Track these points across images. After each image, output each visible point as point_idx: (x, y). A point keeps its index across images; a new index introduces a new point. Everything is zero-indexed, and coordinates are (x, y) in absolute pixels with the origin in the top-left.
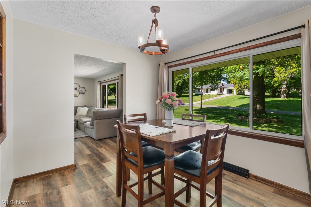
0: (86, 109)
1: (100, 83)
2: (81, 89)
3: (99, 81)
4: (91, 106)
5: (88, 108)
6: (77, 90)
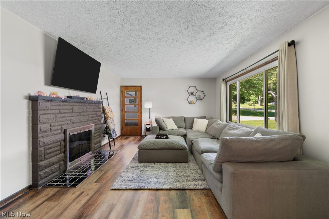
0: (205, 122)
1: (226, 81)
2: (198, 93)
3: (224, 78)
4: (212, 118)
5: (208, 121)
6: (193, 95)
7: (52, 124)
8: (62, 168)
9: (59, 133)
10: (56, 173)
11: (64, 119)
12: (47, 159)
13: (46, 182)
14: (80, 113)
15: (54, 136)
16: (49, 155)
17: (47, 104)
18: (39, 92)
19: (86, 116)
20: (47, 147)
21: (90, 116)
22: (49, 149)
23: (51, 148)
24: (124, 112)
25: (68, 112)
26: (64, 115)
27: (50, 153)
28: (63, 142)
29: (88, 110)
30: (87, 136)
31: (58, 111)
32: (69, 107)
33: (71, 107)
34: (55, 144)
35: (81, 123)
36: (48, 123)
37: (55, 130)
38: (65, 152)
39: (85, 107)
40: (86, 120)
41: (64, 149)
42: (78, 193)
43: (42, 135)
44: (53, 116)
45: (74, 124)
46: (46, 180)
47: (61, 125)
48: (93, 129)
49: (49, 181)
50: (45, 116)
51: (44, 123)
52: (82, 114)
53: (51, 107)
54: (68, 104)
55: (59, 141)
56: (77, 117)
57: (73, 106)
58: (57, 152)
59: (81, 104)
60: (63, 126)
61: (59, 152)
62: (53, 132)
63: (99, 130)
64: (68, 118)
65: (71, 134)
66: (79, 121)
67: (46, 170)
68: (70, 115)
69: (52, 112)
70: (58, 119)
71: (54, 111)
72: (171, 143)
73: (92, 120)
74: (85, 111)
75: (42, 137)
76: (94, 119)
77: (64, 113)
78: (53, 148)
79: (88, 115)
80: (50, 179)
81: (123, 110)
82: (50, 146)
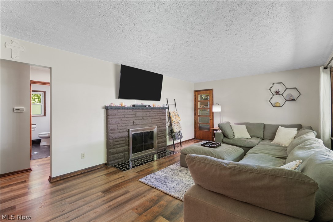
2: (288, 92)
5: (296, 131)
6: (279, 94)
7: (119, 125)
8: (126, 156)
9: (124, 132)
10: (122, 159)
11: (128, 122)
12: (115, 148)
13: (114, 163)
14: (143, 117)
15: (120, 133)
16: (116, 146)
17: (115, 111)
18: (112, 103)
19: (148, 120)
20: (115, 140)
21: (153, 120)
22: (116, 142)
23: (117, 141)
24: (197, 116)
25: (132, 116)
26: (128, 119)
27: (117, 145)
28: (127, 138)
29: (150, 115)
30: (150, 135)
31: (123, 116)
32: (133, 113)
33: (135, 113)
34: (121, 139)
35: (144, 125)
36: (116, 124)
37: (120, 129)
38: (129, 145)
39: (148, 113)
40: (149, 123)
41: (128, 143)
42: (121, 176)
43: (111, 132)
44: (119, 120)
45: (138, 126)
46: (114, 162)
47: (126, 126)
48: (155, 130)
49: (116, 163)
50: (113, 120)
51: (112, 124)
52: (145, 118)
53: (118, 113)
54: (131, 111)
55: (124, 137)
56: (140, 120)
57: (137, 112)
58: (123, 145)
59: (144, 110)
60: (127, 127)
61: (124, 144)
62: (119, 131)
63: (163, 132)
64: (132, 121)
65: (133, 133)
66: (141, 123)
67: (114, 156)
68: (134, 119)
69: (118, 117)
70: (124, 122)
71: (120, 116)
72: (210, 153)
73: (156, 123)
74: (147, 115)
75: (111, 133)
76: (158, 123)
77: (129, 117)
78: (119, 141)
79: (151, 119)
80: (117, 162)
81: (197, 114)
82: (117, 140)
